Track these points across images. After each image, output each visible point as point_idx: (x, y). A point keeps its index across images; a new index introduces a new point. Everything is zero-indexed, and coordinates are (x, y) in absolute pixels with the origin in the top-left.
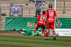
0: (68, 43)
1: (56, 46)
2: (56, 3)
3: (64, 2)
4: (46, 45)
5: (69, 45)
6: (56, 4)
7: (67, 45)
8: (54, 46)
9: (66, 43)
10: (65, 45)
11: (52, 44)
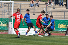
0: (24, 40)
1: (14, 43)
2: (14, 5)
3: (21, 5)
4: (5, 43)
5: (25, 43)
6: (14, 7)
7: (23, 42)
8: (13, 43)
9: (23, 40)
10: (22, 43)
11: (10, 42)
